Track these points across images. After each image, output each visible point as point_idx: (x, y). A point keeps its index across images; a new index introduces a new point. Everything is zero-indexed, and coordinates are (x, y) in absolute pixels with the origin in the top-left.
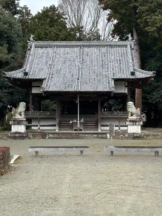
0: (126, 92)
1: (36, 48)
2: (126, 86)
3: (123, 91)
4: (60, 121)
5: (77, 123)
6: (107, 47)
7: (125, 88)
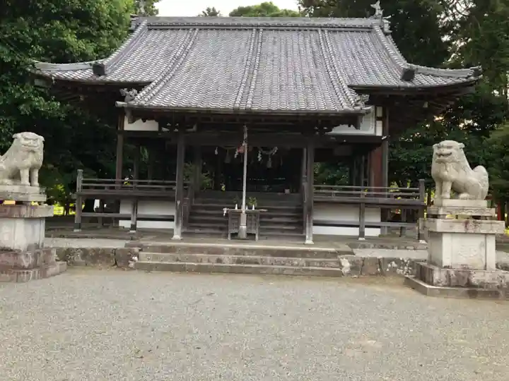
0: (379, 133)
1: (150, 30)
2: (378, 119)
3: (370, 132)
4: (193, 208)
5: (239, 214)
6: (322, 30)
7: (375, 122)
